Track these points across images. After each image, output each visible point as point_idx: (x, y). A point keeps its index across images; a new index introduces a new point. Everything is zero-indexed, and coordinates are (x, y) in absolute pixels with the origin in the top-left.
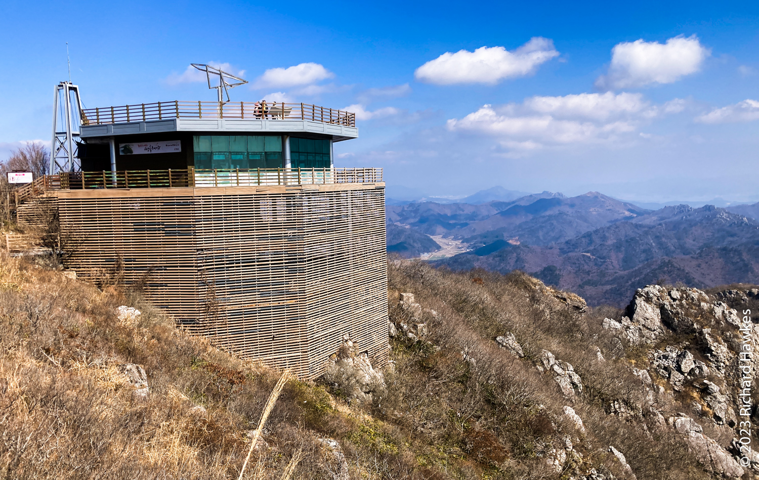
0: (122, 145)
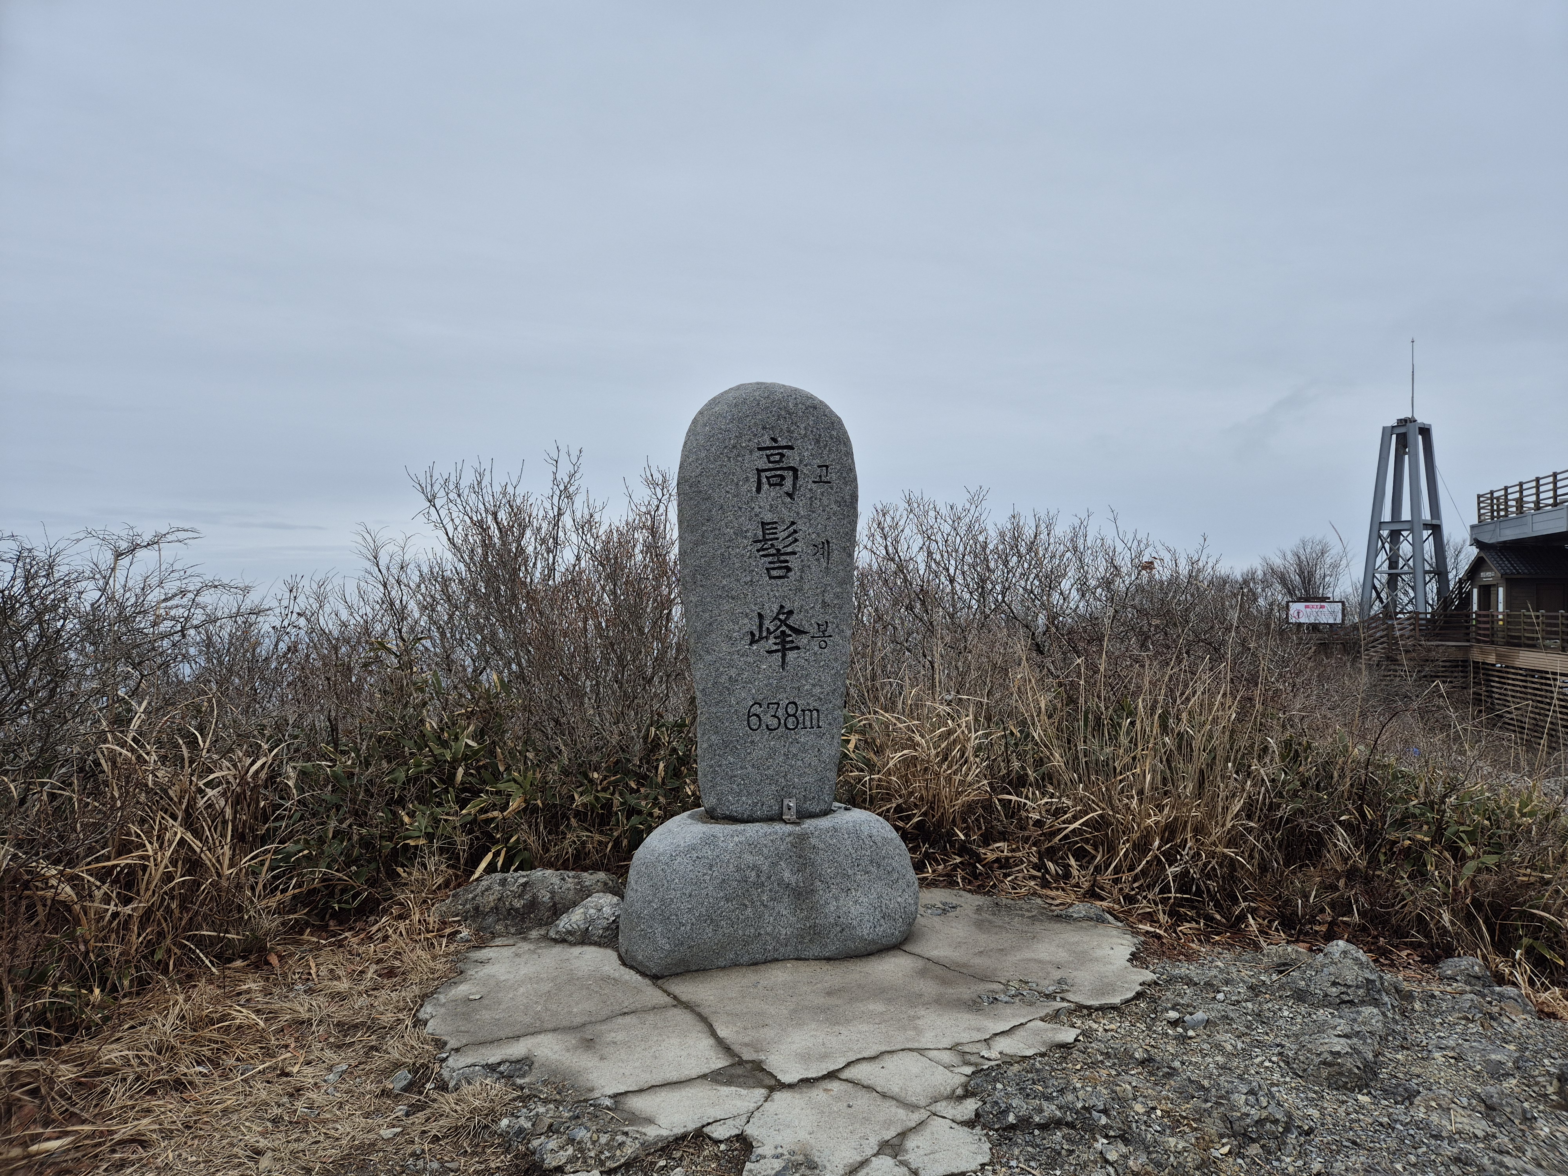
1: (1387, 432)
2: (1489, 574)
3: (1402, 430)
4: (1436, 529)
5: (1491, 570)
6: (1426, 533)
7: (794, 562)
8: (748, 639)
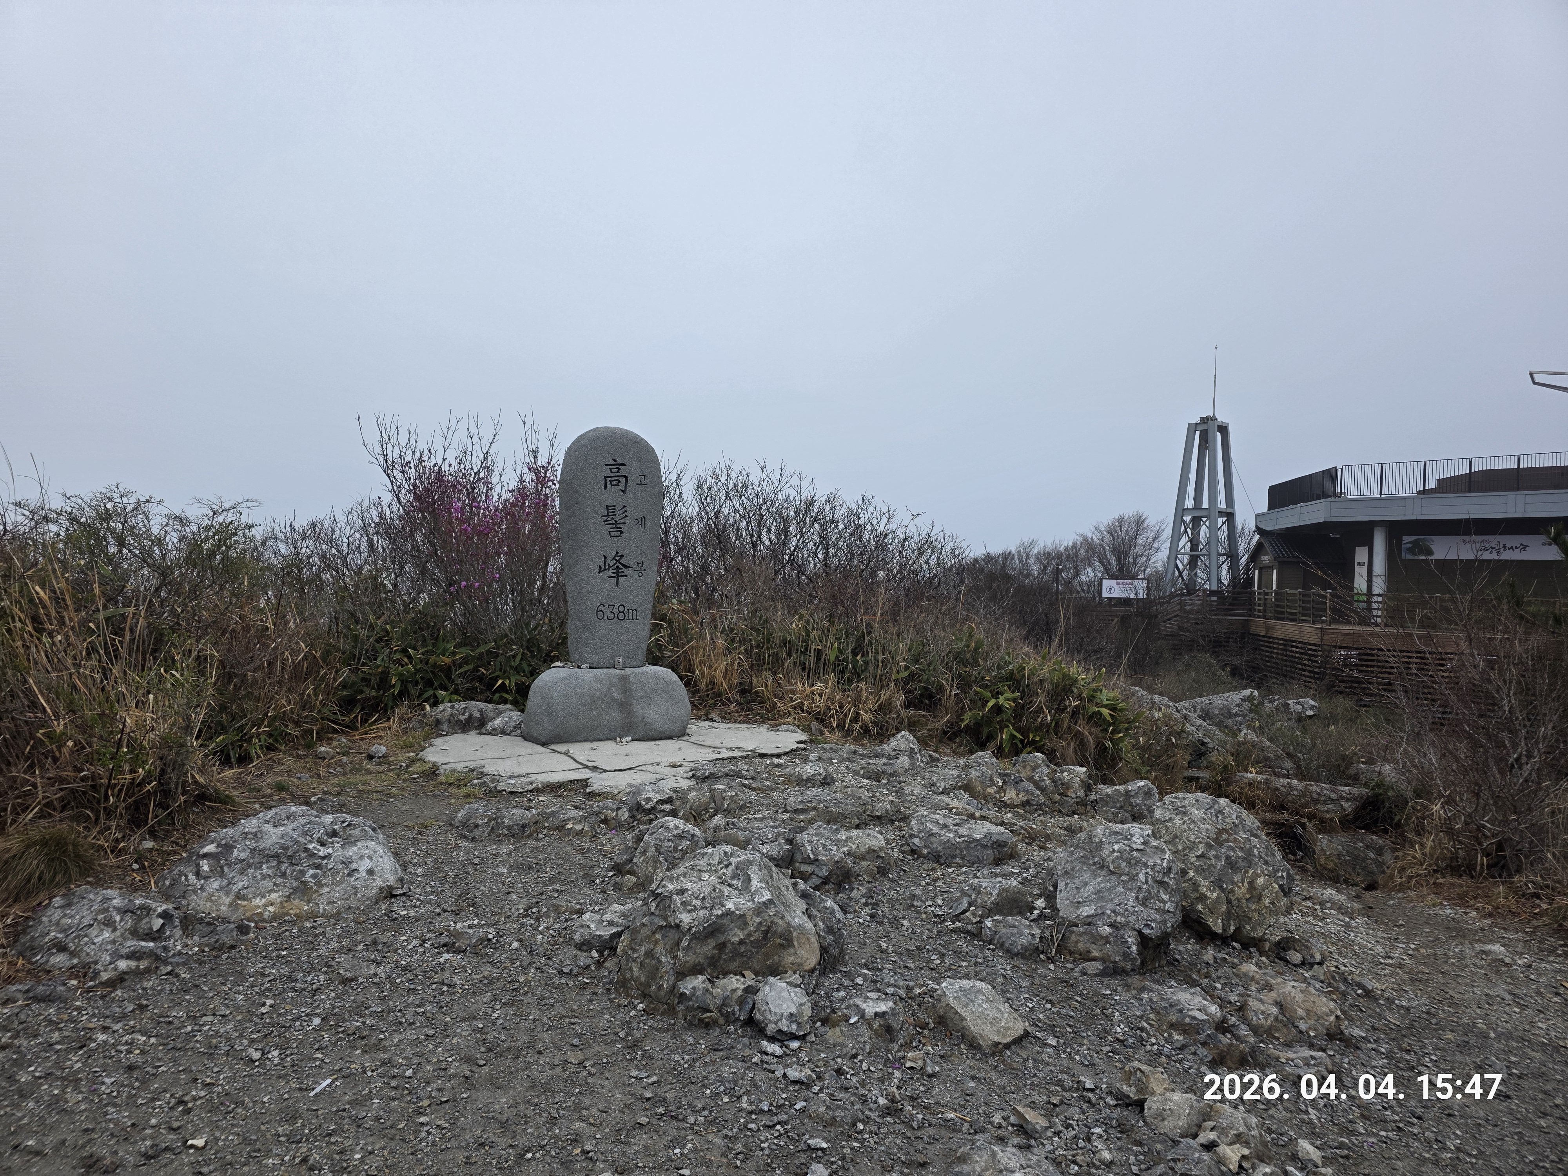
0: (1407, 539)
1: (1192, 428)
2: (1267, 557)
3: (1204, 427)
4: (1230, 516)
5: (1267, 554)
6: (1220, 521)
7: (624, 528)
8: (598, 570)
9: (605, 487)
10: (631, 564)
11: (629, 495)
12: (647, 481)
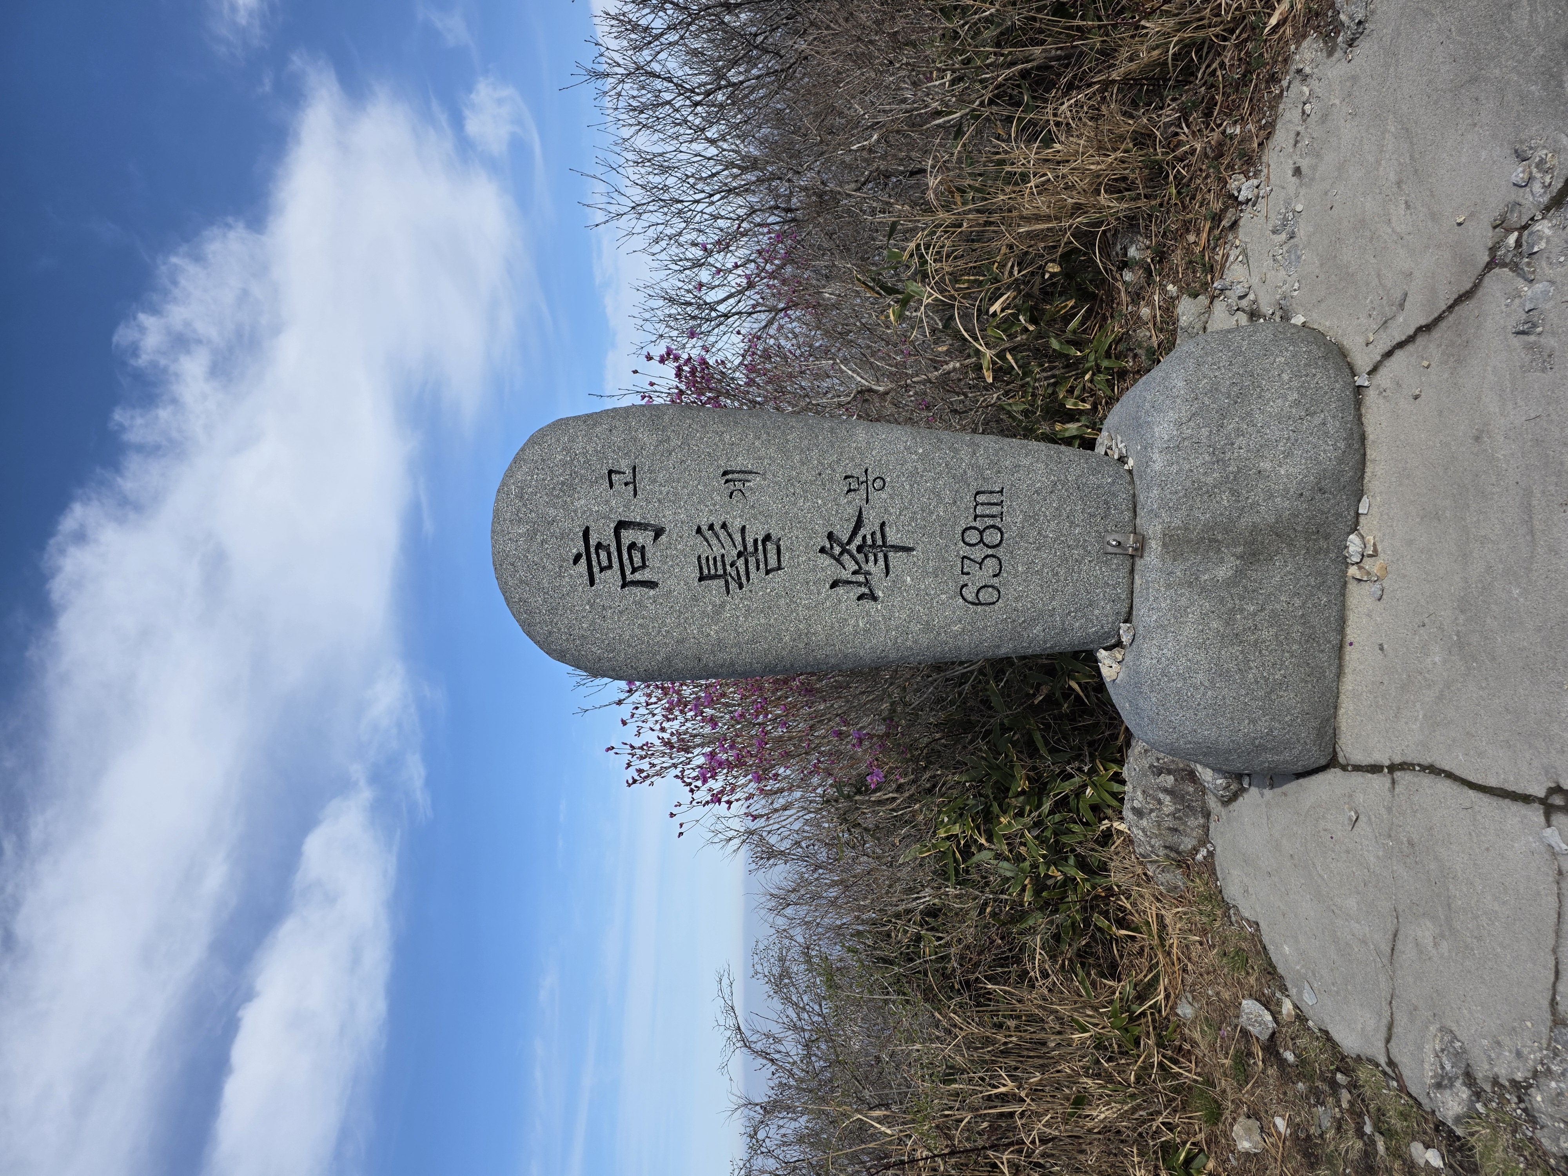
7: (756, 531)
8: (868, 604)
9: (652, 585)
10: (851, 512)
11: (666, 517)
12: (624, 465)
